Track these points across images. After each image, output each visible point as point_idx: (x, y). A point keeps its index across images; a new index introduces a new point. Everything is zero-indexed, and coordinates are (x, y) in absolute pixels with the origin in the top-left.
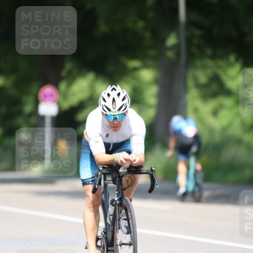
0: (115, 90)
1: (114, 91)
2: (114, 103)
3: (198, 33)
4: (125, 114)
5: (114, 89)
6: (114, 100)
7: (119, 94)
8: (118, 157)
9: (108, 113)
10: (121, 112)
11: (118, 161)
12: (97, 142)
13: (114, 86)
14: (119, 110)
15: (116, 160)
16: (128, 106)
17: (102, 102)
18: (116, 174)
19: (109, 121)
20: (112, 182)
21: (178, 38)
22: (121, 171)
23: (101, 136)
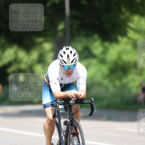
0: (69, 49)
1: (67, 50)
2: (68, 58)
3: (76, 22)
4: (75, 65)
5: (67, 49)
6: (68, 56)
7: (71, 52)
8: (70, 93)
9: (65, 64)
10: (73, 64)
11: (69, 96)
12: (56, 83)
13: (67, 47)
14: (72, 62)
15: (68, 95)
16: (77, 60)
17: (60, 57)
18: (68, 104)
19: (65, 70)
20: (64, 109)
21: (65, 25)
22: (71, 102)
23: (58, 80)
